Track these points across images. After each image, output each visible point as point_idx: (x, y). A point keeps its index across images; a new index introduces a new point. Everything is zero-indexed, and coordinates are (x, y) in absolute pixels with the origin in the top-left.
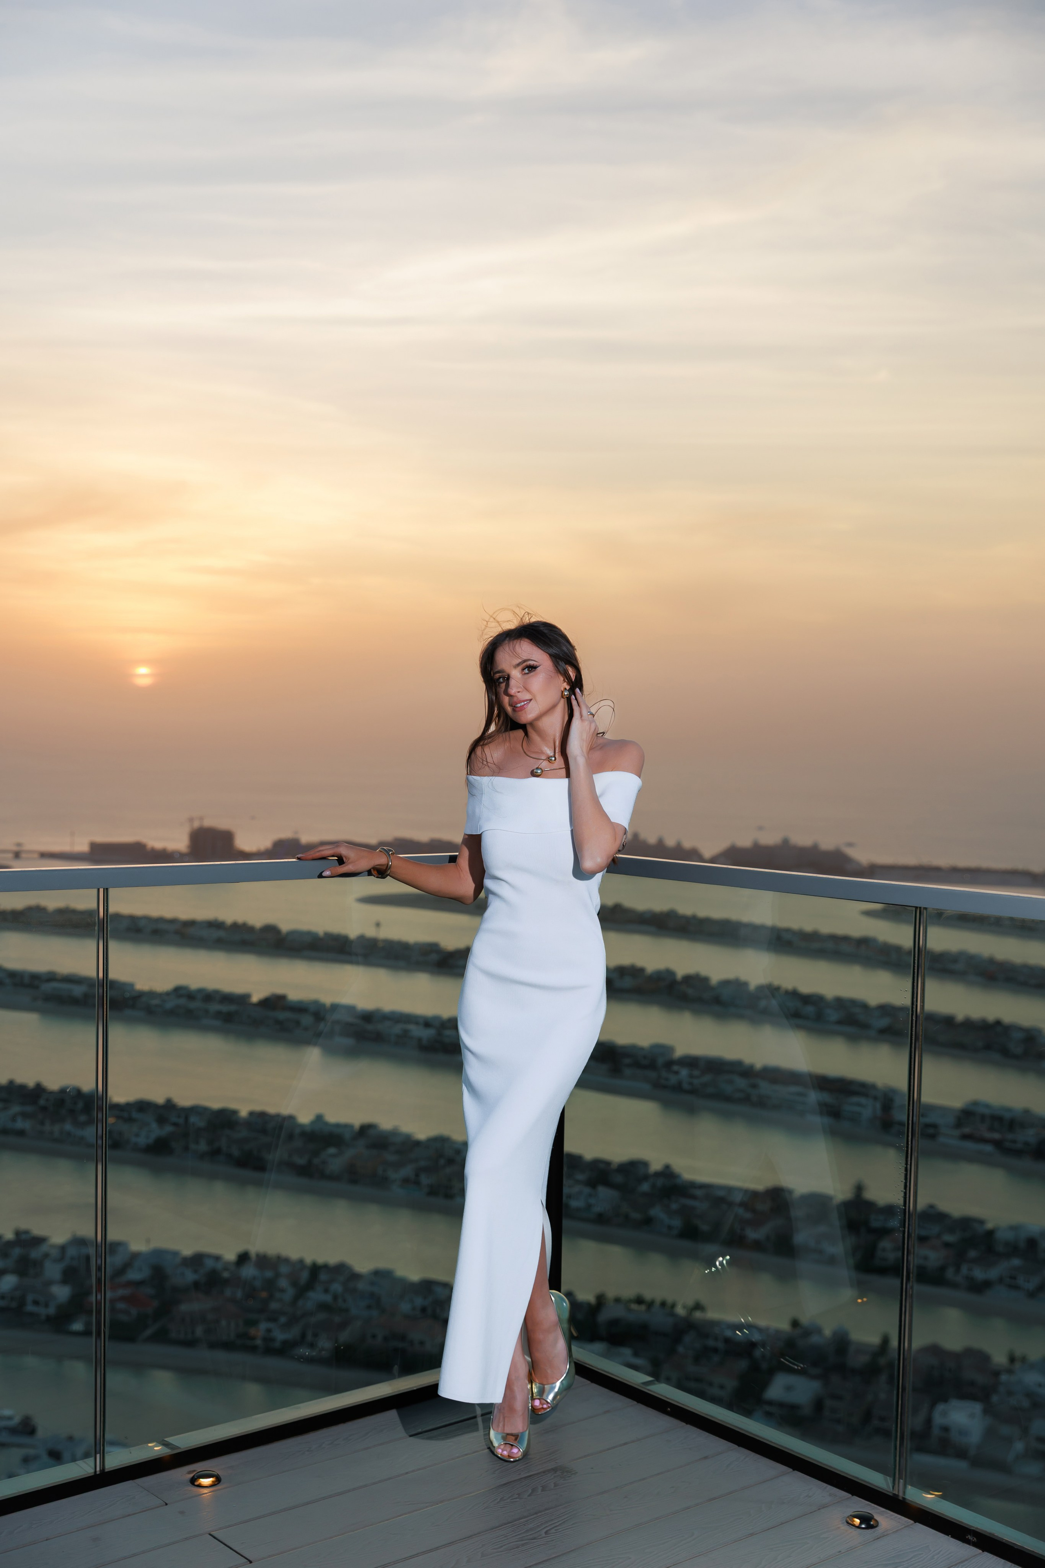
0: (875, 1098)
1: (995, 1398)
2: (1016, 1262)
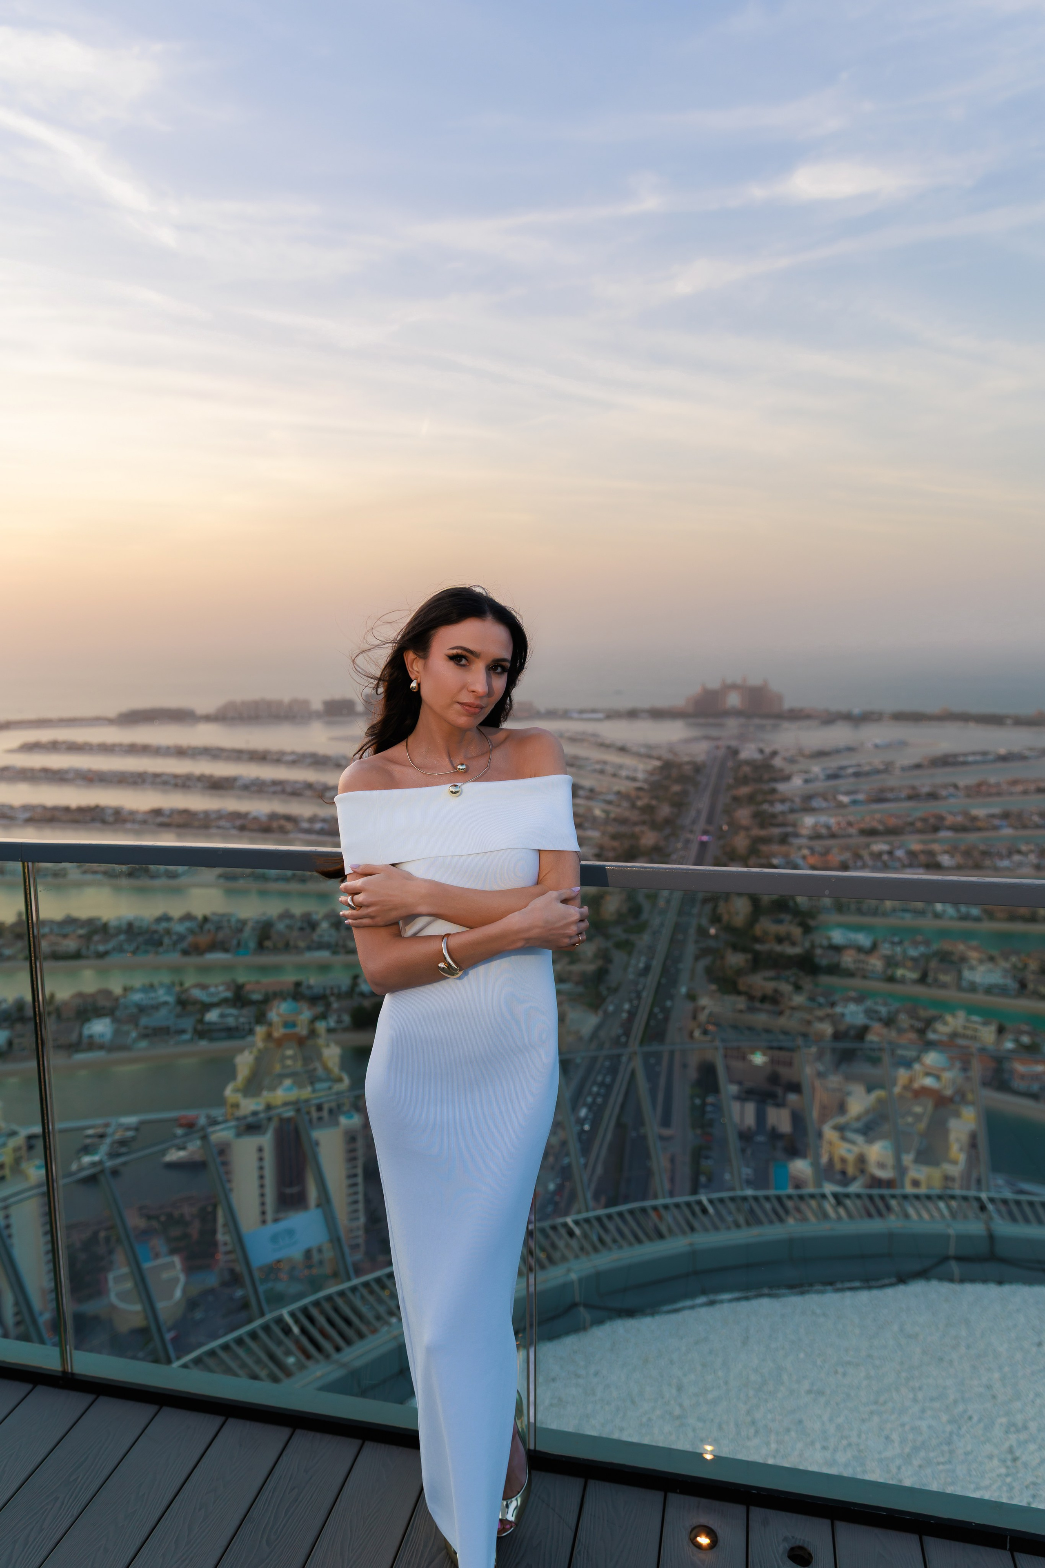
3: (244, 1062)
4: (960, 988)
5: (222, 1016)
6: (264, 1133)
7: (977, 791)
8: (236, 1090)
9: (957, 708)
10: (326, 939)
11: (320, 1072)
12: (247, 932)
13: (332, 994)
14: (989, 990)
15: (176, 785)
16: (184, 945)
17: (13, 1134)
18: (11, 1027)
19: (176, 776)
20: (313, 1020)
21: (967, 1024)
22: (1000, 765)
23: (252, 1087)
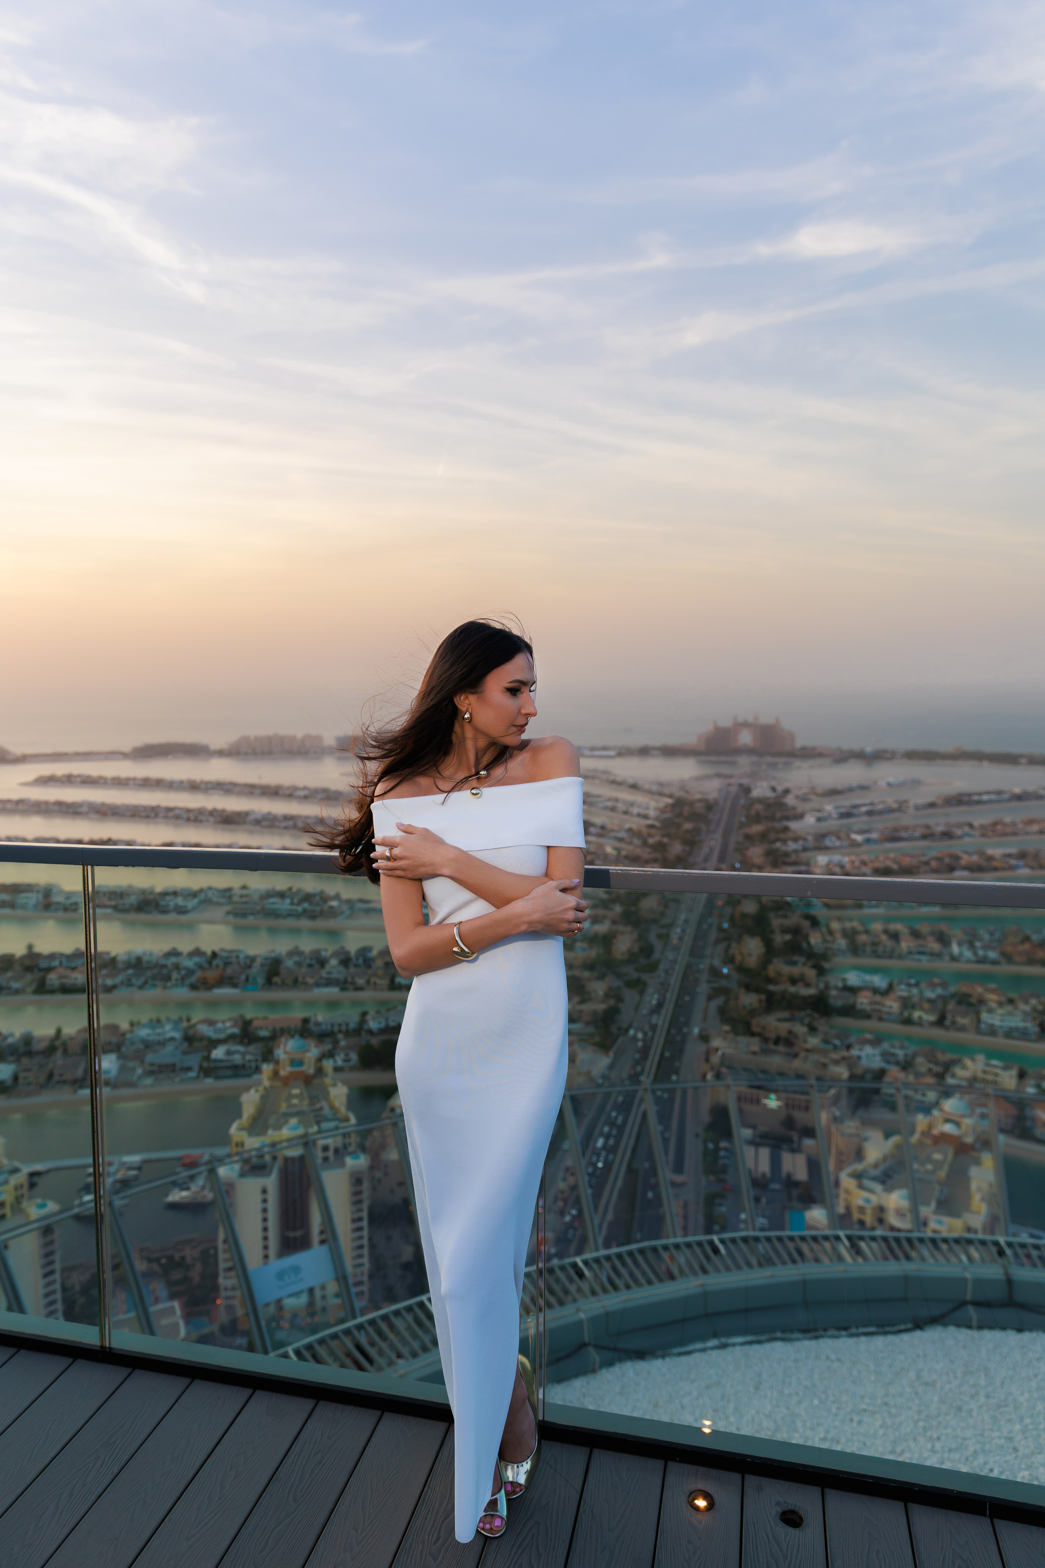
0: (38, 892)
1: (124, 1049)
2: (130, 971)
3: (250, 1100)
4: (978, 1031)
5: (229, 1053)
6: (270, 1174)
7: (993, 830)
8: (241, 1129)
9: (970, 748)
10: (335, 975)
11: (327, 1111)
12: (256, 968)
13: (340, 1031)
14: (1009, 1034)
15: (188, 820)
16: (193, 979)
17: (16, 1171)
18: (18, 1061)
19: (188, 811)
20: (320, 1059)
21: (987, 1069)
22: (1015, 804)
23: (258, 1125)
